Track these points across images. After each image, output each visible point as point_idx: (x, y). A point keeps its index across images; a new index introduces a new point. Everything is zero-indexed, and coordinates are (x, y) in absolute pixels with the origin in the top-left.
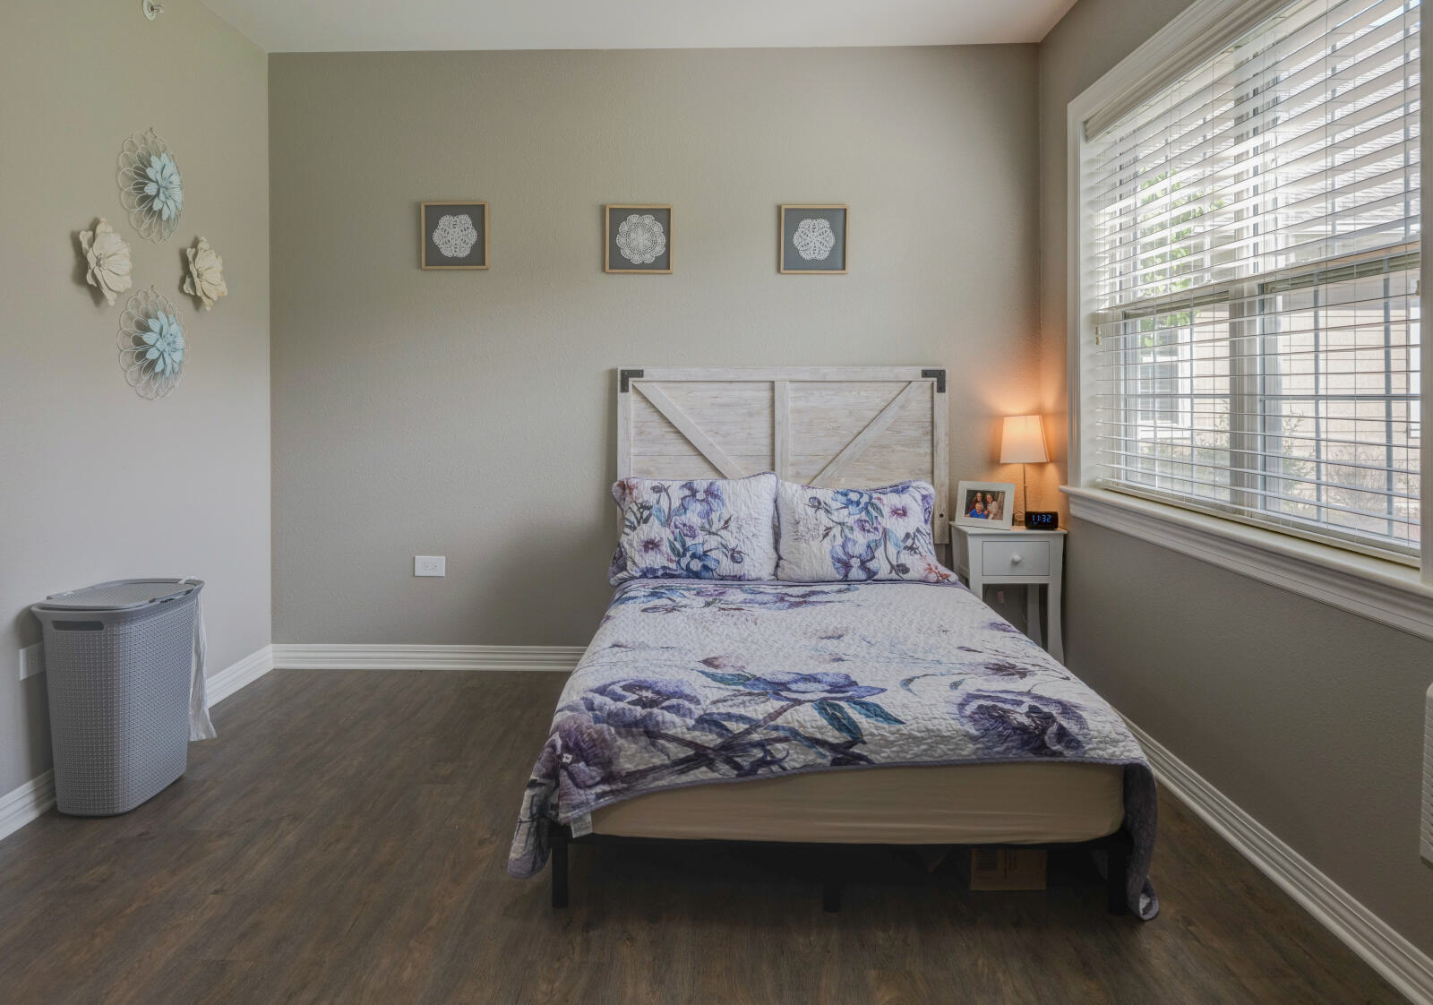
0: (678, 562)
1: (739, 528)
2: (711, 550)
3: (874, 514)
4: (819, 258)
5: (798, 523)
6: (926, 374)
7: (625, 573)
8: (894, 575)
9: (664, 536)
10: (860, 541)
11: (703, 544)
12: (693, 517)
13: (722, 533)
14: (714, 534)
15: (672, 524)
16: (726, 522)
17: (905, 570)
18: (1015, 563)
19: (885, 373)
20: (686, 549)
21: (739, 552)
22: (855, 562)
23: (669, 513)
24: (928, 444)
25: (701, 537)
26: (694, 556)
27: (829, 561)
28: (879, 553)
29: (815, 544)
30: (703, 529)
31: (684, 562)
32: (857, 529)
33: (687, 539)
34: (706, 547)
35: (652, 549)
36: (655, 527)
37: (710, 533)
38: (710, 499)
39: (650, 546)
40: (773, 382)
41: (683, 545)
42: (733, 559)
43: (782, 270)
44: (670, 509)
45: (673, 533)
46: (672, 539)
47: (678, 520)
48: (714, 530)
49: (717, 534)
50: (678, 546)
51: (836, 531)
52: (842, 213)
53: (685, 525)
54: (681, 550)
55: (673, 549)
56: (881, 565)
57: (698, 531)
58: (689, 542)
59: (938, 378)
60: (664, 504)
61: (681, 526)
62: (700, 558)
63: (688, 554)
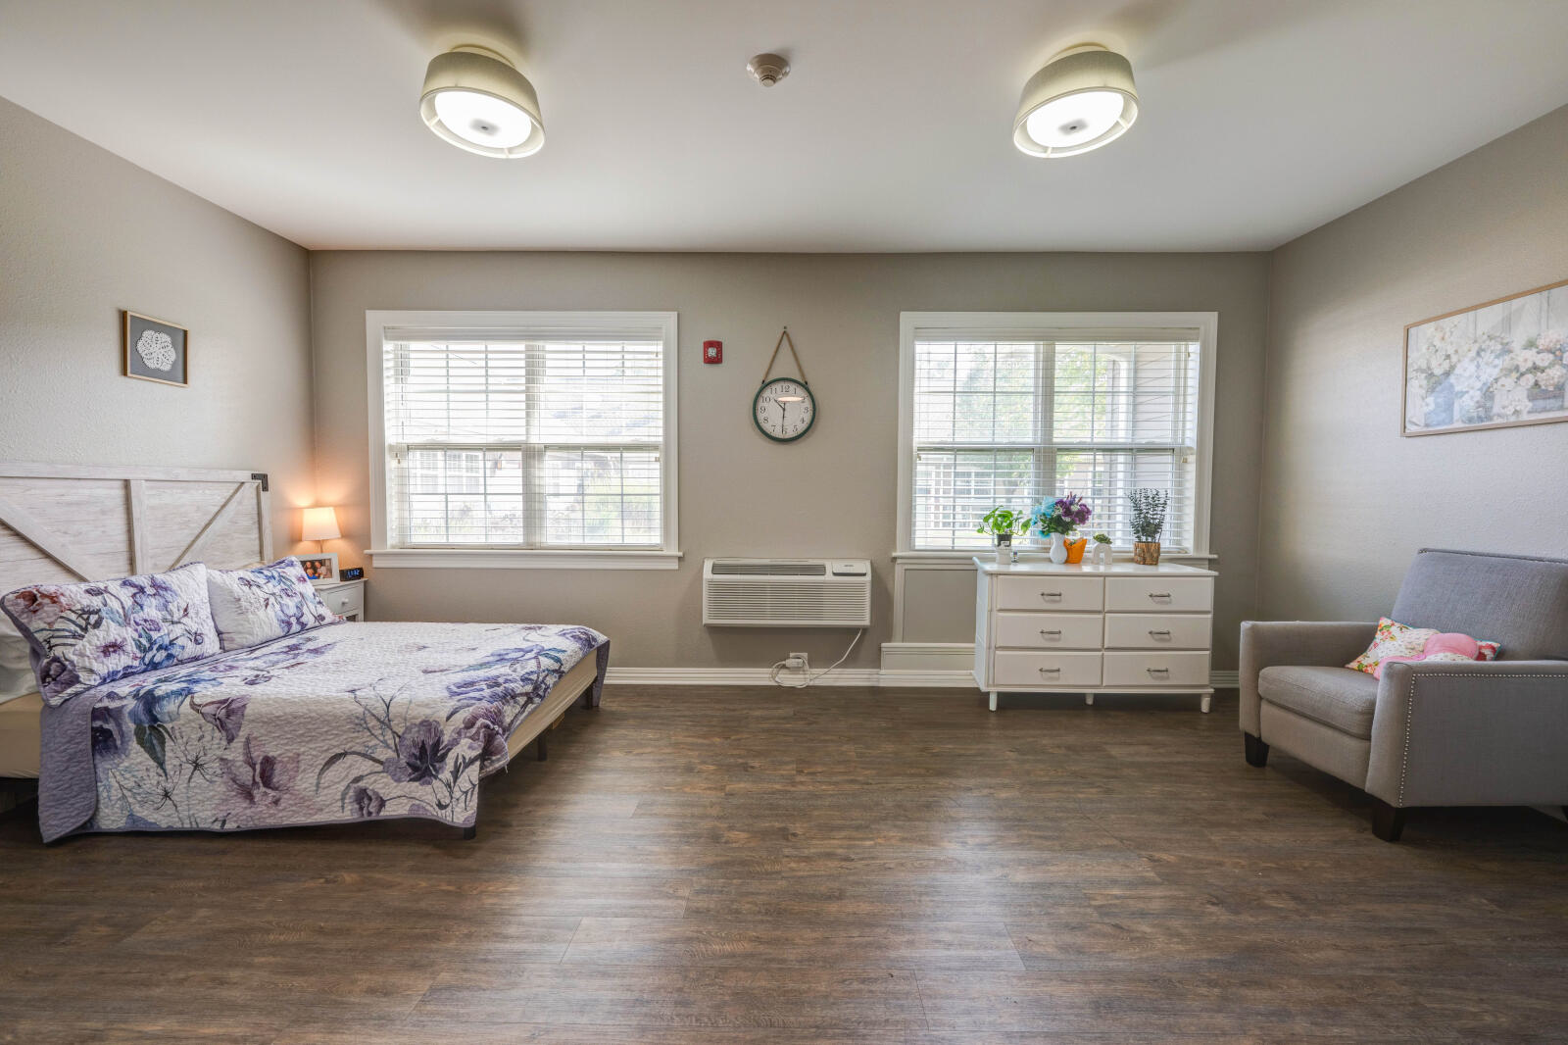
0: (143, 659)
1: (197, 613)
2: (177, 638)
3: (289, 583)
4: (162, 368)
5: (239, 600)
6: (254, 477)
7: (78, 686)
8: (317, 624)
9: (126, 636)
10: (291, 605)
11: (169, 634)
12: (152, 610)
13: (184, 620)
14: (177, 623)
15: (132, 622)
16: (186, 610)
17: (322, 618)
18: (343, 604)
19: (225, 475)
20: (152, 642)
21: (200, 635)
22: (293, 620)
23: (124, 611)
24: (256, 531)
25: (165, 628)
26: (160, 648)
27: (276, 623)
28: (305, 610)
29: (261, 613)
30: (165, 620)
31: (149, 656)
32: (284, 596)
33: (152, 633)
34: (172, 637)
35: (115, 651)
36: (112, 629)
37: (173, 623)
38: (161, 592)
39: (111, 649)
40: (126, 480)
41: (150, 639)
42: (197, 642)
43: (129, 374)
44: (123, 608)
45: (136, 630)
46: (136, 636)
47: (139, 616)
48: (175, 619)
49: (180, 622)
50: (144, 641)
51: (272, 600)
52: (182, 334)
53: (146, 621)
54: (147, 645)
55: (139, 646)
56: (309, 620)
57: (161, 623)
58: (155, 635)
59: (263, 480)
60: (114, 604)
61: (143, 623)
62: (166, 649)
63: (155, 647)
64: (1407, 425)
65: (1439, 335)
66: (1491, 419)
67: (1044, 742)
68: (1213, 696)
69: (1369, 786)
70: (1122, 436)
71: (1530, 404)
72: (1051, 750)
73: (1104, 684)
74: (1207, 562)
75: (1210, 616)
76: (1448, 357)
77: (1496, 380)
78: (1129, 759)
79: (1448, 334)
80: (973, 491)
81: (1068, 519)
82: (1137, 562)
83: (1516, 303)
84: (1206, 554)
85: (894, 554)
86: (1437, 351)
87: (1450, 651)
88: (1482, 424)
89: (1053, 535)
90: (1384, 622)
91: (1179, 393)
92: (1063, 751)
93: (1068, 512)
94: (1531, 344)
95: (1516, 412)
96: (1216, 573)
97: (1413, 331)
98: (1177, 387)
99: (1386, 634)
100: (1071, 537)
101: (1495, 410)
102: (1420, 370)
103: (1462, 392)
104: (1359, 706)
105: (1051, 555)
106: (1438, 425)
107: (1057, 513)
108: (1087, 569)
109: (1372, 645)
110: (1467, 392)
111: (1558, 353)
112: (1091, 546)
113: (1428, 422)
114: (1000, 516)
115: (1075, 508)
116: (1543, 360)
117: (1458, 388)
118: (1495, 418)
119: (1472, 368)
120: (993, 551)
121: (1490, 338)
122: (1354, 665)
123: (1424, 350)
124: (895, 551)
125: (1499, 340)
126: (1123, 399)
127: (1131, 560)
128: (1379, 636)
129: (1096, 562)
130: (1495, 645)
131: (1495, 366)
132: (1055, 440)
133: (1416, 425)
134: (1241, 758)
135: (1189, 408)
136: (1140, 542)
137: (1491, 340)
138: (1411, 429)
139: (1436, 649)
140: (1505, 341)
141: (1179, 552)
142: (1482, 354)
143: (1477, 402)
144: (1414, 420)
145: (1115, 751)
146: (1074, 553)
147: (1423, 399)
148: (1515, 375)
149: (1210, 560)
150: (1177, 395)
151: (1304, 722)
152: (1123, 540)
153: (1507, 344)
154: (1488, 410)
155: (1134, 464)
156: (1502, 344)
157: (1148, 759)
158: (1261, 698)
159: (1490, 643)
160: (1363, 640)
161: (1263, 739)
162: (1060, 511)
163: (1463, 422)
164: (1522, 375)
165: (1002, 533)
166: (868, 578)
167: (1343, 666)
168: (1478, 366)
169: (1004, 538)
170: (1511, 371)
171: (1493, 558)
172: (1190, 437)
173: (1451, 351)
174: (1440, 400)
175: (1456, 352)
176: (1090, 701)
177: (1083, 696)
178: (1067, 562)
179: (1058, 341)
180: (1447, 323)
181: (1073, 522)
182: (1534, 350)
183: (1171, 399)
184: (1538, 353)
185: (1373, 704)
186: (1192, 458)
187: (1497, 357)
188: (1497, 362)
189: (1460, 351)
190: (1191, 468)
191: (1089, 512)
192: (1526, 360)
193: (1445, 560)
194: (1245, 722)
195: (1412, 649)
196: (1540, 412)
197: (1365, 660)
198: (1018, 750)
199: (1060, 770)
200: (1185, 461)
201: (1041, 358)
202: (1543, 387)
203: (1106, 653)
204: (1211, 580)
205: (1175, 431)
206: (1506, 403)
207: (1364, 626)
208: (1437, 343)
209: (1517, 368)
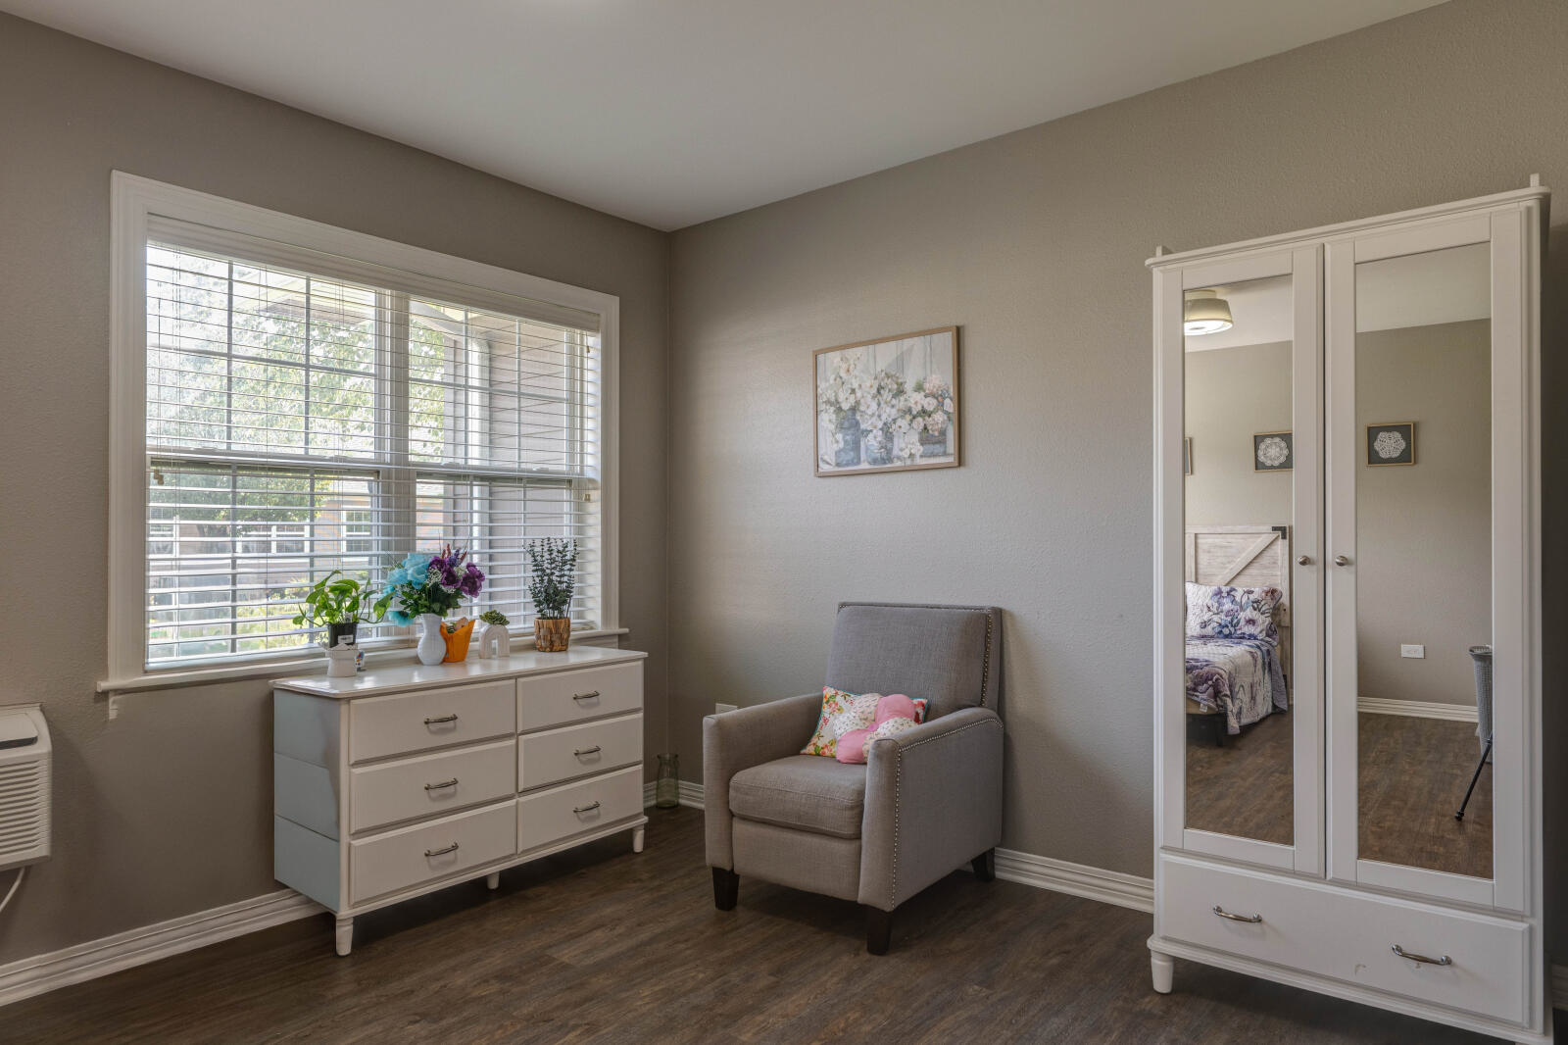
64: (821, 464)
65: (844, 366)
66: (890, 460)
67: (460, 982)
68: (647, 827)
69: (863, 896)
70: (475, 456)
71: (921, 448)
72: (476, 994)
73: (520, 850)
74: (616, 640)
75: (641, 715)
76: (853, 391)
77: (894, 421)
78: (589, 961)
79: (852, 366)
80: (274, 545)
81: (450, 590)
82: (542, 650)
83: (907, 343)
84: (616, 630)
85: (103, 685)
86: (843, 383)
87: (897, 716)
88: (884, 465)
89: (421, 619)
90: (829, 692)
91: (575, 401)
92: (494, 987)
93: (451, 578)
94: (919, 388)
95: (911, 456)
96: (645, 654)
97: (821, 357)
98: (572, 391)
99: (833, 705)
100: (450, 618)
101: (895, 452)
102: (828, 402)
103: (866, 430)
104: (847, 800)
105: (419, 650)
106: (847, 465)
107: (434, 580)
108: (476, 671)
109: (821, 722)
110: (871, 431)
111: (940, 398)
112: (480, 628)
113: (839, 461)
114: (333, 590)
115: (461, 570)
116: (929, 404)
117: (863, 426)
118: (895, 460)
119: (874, 406)
120: (322, 655)
121: (888, 376)
122: (810, 749)
123: (832, 382)
124: (105, 676)
125: (894, 379)
126: (475, 397)
127: (532, 647)
128: (826, 710)
129: (485, 655)
130: (924, 701)
131: (893, 406)
132: (412, 458)
133: (828, 463)
134: (709, 905)
135: (589, 424)
136: (544, 617)
137: (888, 377)
138: (824, 468)
139: (887, 715)
140: (900, 381)
141: (583, 629)
142: (882, 392)
143: (880, 442)
144: (826, 457)
145: (567, 954)
146: (455, 645)
147: (833, 435)
148: (908, 417)
149: (620, 636)
150: (571, 402)
151: (788, 836)
152: (523, 619)
153: (901, 384)
154: (889, 451)
155: (491, 501)
156: (897, 384)
157: (612, 951)
158: (732, 815)
159: (920, 700)
160: (811, 716)
161: (736, 871)
162: (438, 577)
163: (870, 463)
164: (914, 417)
165: (339, 619)
166: (44, 747)
167: (797, 753)
168: (879, 405)
169: (342, 631)
170: (905, 412)
171: (906, 609)
172: (592, 463)
173: (856, 386)
174: (848, 438)
175: (860, 386)
176: (494, 884)
177: (483, 881)
178: (446, 661)
179: (414, 293)
180: (851, 353)
181: (457, 594)
182: (923, 394)
183: (564, 408)
184: (926, 396)
185: (861, 793)
186: (596, 495)
187: (894, 396)
188: (894, 402)
189: (863, 386)
190: (595, 508)
191: (481, 576)
192: (916, 403)
193: (864, 615)
194: (714, 854)
195: (866, 719)
196: (930, 456)
197: (821, 740)
198: (424, 1016)
199: (508, 1023)
200: (588, 499)
201: (388, 317)
202: (930, 432)
203: (522, 799)
204: (640, 663)
205: (571, 454)
206: (903, 446)
207: (808, 699)
208: (843, 374)
209: (910, 410)
